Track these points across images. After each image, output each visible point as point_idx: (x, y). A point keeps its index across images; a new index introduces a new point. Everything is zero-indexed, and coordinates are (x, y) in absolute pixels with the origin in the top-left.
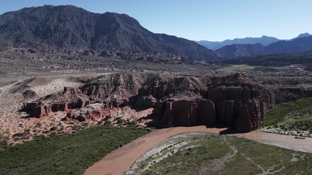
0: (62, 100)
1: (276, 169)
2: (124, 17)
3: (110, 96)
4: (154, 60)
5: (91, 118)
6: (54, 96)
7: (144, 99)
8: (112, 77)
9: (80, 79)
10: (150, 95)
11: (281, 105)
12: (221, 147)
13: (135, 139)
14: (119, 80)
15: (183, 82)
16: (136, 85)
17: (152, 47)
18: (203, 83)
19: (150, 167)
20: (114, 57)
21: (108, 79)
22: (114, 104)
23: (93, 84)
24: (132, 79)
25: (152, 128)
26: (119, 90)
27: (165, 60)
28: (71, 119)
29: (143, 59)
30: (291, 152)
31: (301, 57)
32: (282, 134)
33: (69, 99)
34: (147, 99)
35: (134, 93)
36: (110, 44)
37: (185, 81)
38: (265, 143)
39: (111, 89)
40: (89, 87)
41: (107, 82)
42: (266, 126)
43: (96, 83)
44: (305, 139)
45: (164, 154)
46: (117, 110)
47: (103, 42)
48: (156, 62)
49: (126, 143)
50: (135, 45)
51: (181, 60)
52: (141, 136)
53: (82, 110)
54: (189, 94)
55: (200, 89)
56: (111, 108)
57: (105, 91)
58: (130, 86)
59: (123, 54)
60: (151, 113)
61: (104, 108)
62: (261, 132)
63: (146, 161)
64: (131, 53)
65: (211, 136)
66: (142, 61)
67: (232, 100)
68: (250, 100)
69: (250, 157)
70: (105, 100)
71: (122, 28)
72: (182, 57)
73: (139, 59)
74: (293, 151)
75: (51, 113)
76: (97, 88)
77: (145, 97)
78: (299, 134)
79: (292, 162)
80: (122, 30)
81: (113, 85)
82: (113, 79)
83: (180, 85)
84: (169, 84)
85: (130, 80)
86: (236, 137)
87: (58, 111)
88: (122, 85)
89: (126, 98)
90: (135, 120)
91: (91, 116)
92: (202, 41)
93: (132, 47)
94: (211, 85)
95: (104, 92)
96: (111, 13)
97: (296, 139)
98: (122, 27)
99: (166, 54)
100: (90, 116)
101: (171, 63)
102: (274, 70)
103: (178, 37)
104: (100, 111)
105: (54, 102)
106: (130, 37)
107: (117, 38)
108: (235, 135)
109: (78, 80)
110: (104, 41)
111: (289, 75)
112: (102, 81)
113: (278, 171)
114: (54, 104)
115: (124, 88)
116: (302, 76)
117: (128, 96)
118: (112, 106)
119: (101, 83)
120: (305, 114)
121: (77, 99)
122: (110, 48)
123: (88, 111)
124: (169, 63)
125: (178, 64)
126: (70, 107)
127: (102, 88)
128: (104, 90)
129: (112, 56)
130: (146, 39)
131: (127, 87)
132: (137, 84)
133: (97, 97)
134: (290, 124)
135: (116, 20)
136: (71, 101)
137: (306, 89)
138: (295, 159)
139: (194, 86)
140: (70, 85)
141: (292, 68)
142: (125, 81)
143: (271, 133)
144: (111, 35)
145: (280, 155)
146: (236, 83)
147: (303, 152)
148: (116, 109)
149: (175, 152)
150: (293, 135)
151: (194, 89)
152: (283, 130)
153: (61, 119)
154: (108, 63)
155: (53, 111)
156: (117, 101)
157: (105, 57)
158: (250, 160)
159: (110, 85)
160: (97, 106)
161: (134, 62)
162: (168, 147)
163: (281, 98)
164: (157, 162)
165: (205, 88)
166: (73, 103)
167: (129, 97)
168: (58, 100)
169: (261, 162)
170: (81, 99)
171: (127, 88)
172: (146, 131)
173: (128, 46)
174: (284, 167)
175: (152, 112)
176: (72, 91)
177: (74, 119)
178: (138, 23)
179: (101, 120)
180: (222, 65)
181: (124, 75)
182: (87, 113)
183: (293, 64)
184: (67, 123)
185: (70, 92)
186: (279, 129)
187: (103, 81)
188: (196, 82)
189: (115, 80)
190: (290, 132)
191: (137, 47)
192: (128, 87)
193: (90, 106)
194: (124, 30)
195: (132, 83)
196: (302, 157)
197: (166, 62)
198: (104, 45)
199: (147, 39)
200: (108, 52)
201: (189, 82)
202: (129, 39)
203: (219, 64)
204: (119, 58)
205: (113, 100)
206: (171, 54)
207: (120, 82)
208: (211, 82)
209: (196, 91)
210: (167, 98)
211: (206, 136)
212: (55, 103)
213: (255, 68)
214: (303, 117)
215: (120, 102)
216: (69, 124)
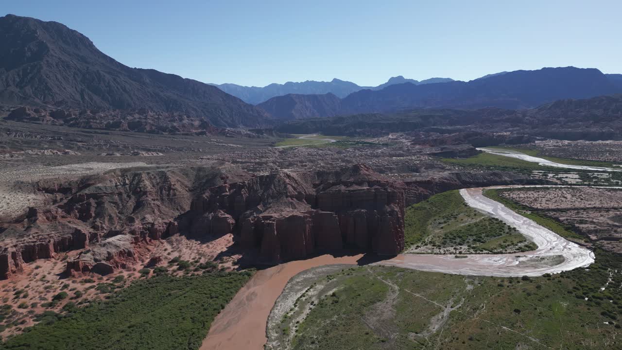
0: (38, 236)
1: (456, 302)
2: (57, 30)
3: (138, 218)
4: (145, 128)
5: (119, 265)
6: (12, 229)
7: (210, 218)
8: (124, 180)
9: (40, 185)
10: (219, 210)
11: (412, 207)
12: (373, 284)
13: (237, 292)
14: (141, 185)
15: (276, 183)
16: (180, 192)
17: (132, 99)
18: (306, 182)
19: (297, 331)
20: (47, 121)
21: (118, 184)
22: (151, 233)
23: (89, 196)
24: (167, 181)
25: (250, 269)
26: (150, 204)
27: (170, 126)
28: (81, 272)
29: (121, 125)
30: (461, 278)
31: (401, 120)
32: (438, 254)
33: (53, 232)
34: (216, 218)
35: (179, 208)
36: (29, 90)
37: (279, 181)
38: (425, 270)
39: (131, 204)
40: (81, 203)
41: (117, 189)
42: (412, 244)
43: (95, 192)
44: (466, 257)
45: (302, 308)
46: (161, 244)
47: (8, 85)
48: (151, 132)
49: (227, 302)
50: (90, 93)
51: (200, 126)
52: (242, 286)
53: (96, 253)
54: (292, 203)
55: (305, 192)
56: (148, 241)
57: (118, 208)
58: (168, 195)
59: (69, 115)
60: (232, 243)
61: (136, 243)
62: (412, 255)
63: (283, 324)
64: (89, 112)
65: (349, 269)
66: (118, 129)
67: (363, 208)
68: (387, 207)
69: (419, 293)
70: (133, 228)
71: (55, 55)
72: (201, 120)
73: (109, 127)
74: (463, 276)
75: (27, 267)
76: (100, 204)
77: (210, 216)
78: (458, 252)
79: (469, 291)
80: (54, 58)
81: (132, 196)
82: (127, 182)
83: (271, 189)
84: (250, 188)
85: (164, 182)
86: (383, 266)
87: (36, 259)
88: (150, 194)
89: (171, 220)
90: (210, 259)
91: (119, 263)
92: (226, 85)
93: (83, 98)
94: (319, 185)
95: (117, 211)
96: (20, 18)
97: (457, 259)
98: (56, 53)
99: (167, 114)
100: (116, 263)
101: (183, 134)
102: (371, 145)
103: (184, 78)
104: (132, 250)
105: (25, 242)
106: (76, 76)
107: (45, 77)
108: (379, 263)
109: (37, 187)
110: (11, 83)
111: (397, 153)
112: (106, 188)
113: (460, 306)
114: (26, 246)
115: (157, 199)
116: (414, 155)
117: (170, 214)
118: (148, 239)
119: (105, 193)
120: (450, 219)
121: (71, 231)
122: (28, 99)
123: (109, 253)
124: (179, 134)
125: (198, 134)
126: (59, 248)
127: (109, 202)
128: (114, 207)
129: (43, 121)
130: (115, 80)
131: (161, 197)
132: (180, 189)
133: (107, 222)
134: (439, 237)
135: (36, 35)
136: (59, 237)
137: (437, 180)
138: (469, 287)
139: (295, 189)
140: (22, 199)
141: (392, 139)
142: (153, 186)
143: (424, 253)
144: (28, 71)
145: (451, 283)
146: (360, 180)
147: (475, 276)
148: (157, 242)
149: (316, 302)
150: (451, 254)
151: (297, 193)
152: (435, 247)
153: (58, 275)
154: (41, 137)
155: (27, 262)
156: (156, 226)
157: (24, 122)
158: (420, 296)
159: (125, 196)
160: (122, 241)
161: (102, 133)
162: (301, 297)
163: (412, 197)
164: (301, 322)
165: (312, 191)
166: (64, 240)
167: (174, 217)
168: (31, 237)
169: (434, 297)
170: (80, 230)
171: (162, 200)
172: (246, 276)
173: (73, 94)
174: (464, 299)
175: (233, 241)
176: (48, 214)
177: (88, 272)
178: (91, 44)
179: (143, 267)
180: (280, 136)
181: (148, 173)
182: (109, 257)
183: (392, 132)
184: (78, 281)
185: (45, 218)
186: (429, 246)
187: (108, 188)
188: (296, 181)
189: (134, 184)
190: (445, 249)
191: (95, 97)
192: (165, 198)
193: (109, 243)
194: (60, 59)
195: (170, 188)
196: (476, 282)
197: (173, 131)
198: (13, 92)
199: (118, 80)
200: (29, 110)
201: (285, 182)
202: (75, 79)
203: (274, 134)
204: (61, 125)
205: (148, 226)
206: (178, 113)
207: (146, 188)
208: (318, 179)
209: (299, 197)
210: (255, 213)
211: (343, 271)
212: (26, 244)
213: (338, 142)
214: (449, 225)
215: (161, 228)
216: (84, 283)
